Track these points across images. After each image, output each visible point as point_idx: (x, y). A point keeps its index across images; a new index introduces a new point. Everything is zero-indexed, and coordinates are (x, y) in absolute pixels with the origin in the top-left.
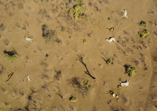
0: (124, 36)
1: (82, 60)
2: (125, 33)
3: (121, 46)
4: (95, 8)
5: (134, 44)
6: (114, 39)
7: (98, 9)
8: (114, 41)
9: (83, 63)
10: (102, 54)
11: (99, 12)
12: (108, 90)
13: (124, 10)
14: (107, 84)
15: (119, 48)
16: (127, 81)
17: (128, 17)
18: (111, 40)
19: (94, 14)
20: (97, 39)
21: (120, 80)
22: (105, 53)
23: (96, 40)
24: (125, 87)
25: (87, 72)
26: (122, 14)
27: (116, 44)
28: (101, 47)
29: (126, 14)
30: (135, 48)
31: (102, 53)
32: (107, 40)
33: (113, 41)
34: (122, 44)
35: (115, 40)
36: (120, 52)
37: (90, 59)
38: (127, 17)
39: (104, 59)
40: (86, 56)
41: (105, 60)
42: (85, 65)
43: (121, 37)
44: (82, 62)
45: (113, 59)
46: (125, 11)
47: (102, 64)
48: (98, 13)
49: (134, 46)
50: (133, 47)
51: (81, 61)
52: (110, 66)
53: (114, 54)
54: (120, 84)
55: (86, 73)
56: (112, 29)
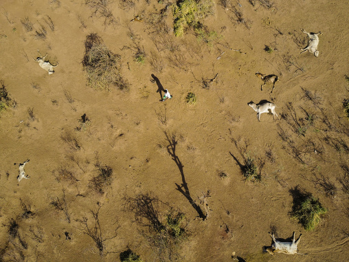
0: (302, 103)
1: (174, 150)
2: (308, 95)
3: (289, 132)
4: (233, 15)
5: (328, 134)
6: (273, 108)
7: (242, 17)
8: (273, 112)
9: (175, 158)
10: (233, 144)
11: (244, 26)
12: (234, 253)
13: (312, 34)
14: (234, 237)
15: (283, 136)
16: (294, 241)
17: (321, 53)
18: (264, 110)
19: (227, 30)
20: (226, 98)
21: (273, 230)
22: (242, 143)
23: (222, 101)
24: (285, 255)
25: (183, 188)
26: (305, 42)
27: (277, 122)
28: (234, 124)
29: (315, 45)
30: (328, 143)
31: (233, 140)
32: (253, 106)
33: (270, 113)
34: (294, 126)
35: (276, 110)
36: (284, 148)
37: (197, 152)
38: (317, 55)
39: (235, 158)
40: (187, 141)
41: (239, 163)
42: (180, 166)
43: (295, 105)
44: (174, 155)
45: (262, 165)
46: (316, 35)
47: (228, 175)
48: (240, 28)
49: (326, 139)
50: (324, 142)
51: (171, 151)
52: (250, 184)
53: (268, 149)
54: (273, 243)
55: (179, 189)
56: (272, 79)
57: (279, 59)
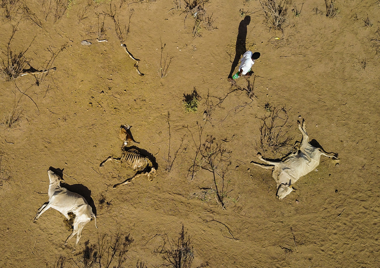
57: (196, 137)
